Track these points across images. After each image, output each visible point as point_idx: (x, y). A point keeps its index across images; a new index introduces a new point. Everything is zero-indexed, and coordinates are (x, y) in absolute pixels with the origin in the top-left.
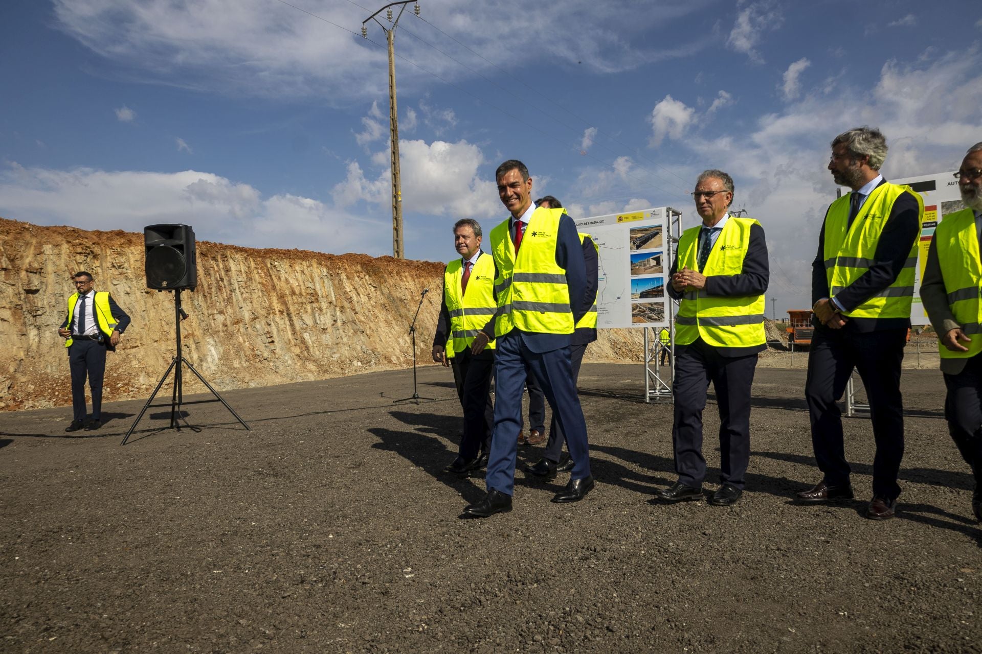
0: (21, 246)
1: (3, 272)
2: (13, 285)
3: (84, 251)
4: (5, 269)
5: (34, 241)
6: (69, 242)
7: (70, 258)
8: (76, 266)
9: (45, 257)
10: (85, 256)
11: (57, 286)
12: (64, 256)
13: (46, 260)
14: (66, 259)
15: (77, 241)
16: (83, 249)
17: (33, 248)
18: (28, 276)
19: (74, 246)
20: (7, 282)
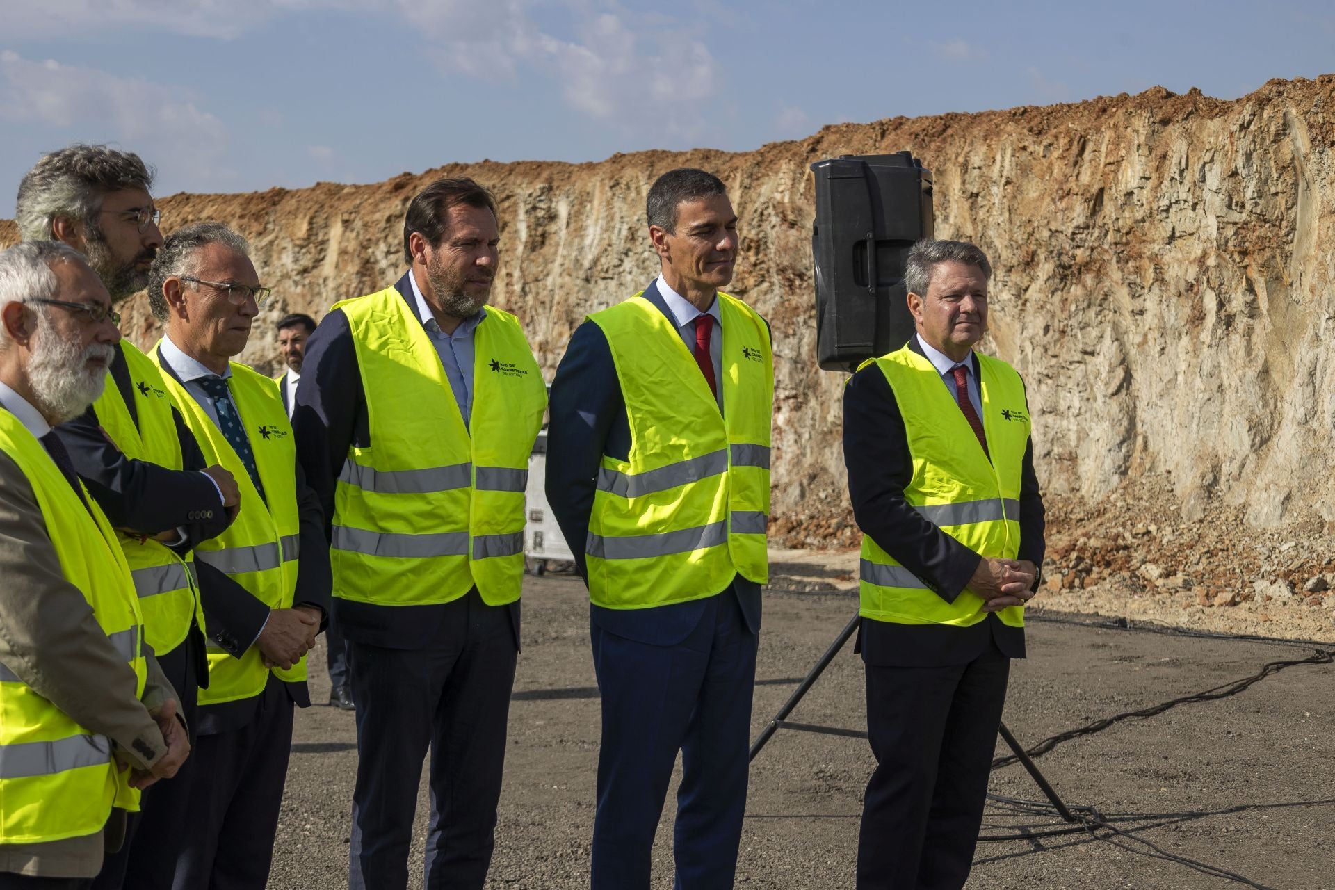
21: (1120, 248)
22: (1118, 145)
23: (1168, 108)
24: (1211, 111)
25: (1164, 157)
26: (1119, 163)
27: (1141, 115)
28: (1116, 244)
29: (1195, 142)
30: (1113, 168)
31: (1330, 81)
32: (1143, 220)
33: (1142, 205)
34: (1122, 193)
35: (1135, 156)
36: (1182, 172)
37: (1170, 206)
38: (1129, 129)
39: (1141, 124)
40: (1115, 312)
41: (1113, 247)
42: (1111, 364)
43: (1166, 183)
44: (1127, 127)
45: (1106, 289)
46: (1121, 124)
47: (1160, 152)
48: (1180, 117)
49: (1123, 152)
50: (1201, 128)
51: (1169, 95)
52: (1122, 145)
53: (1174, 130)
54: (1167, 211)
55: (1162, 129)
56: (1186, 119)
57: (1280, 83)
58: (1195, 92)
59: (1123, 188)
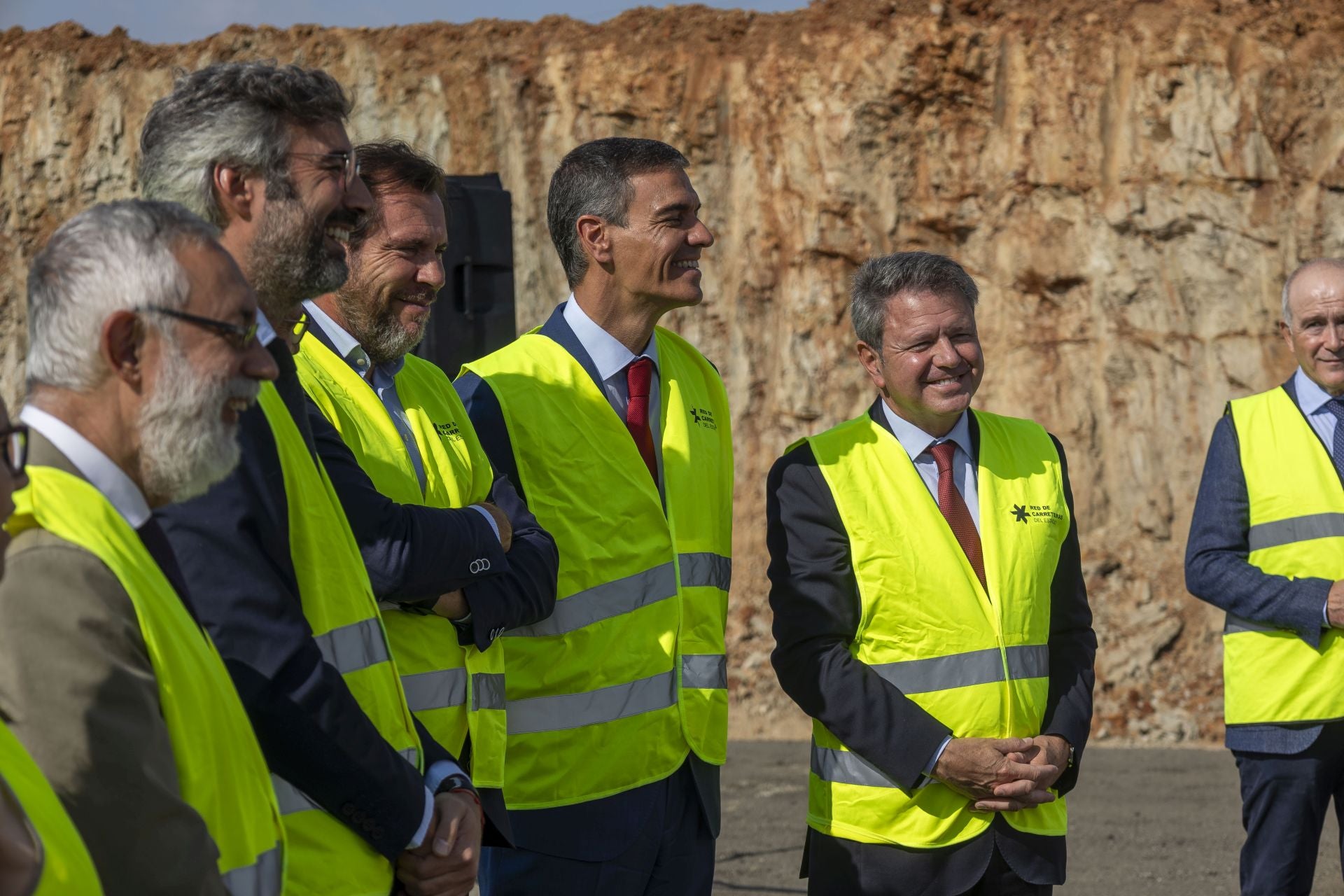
0: (1329, 82)
1: (1251, 196)
2: (1273, 245)
4: (1258, 183)
18: (1319, 207)
20: (1255, 233)
21: (27, 237)
22: (21, 97)
23: (86, 53)
24: (146, 59)
25: (89, 117)
26: (23, 121)
27: (53, 60)
28: (22, 230)
29: (131, 99)
30: (15, 128)
31: (310, 33)
32: (60, 200)
33: (59, 180)
34: (31, 162)
35: (48, 114)
36: (116, 139)
37: (99, 183)
38: (37, 78)
39: (55, 71)
40: (19, 322)
41: (18, 234)
42: (17, 393)
43: (93, 153)
44: (33, 74)
45: (7, 291)
46: (25, 69)
47: (83, 109)
48: (107, 64)
49: (28, 108)
50: (136, 82)
51: (86, 35)
52: (27, 98)
53: (99, 84)
54: (94, 189)
55: (81, 79)
56: (115, 68)
57: (246, 31)
58: (119, 32)
59: (30, 155)
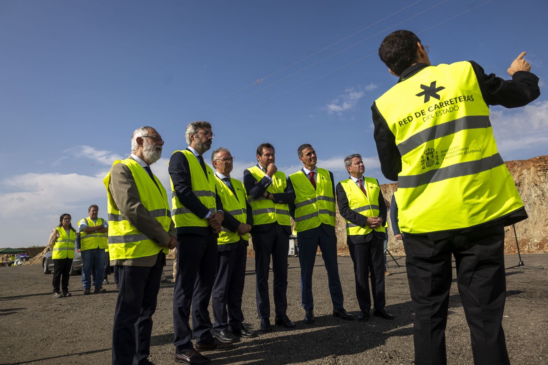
3: (542, 169)
5: (519, 169)
6: (534, 166)
7: (534, 174)
8: (538, 178)
9: (523, 176)
10: (544, 171)
11: (528, 191)
12: (532, 174)
13: (524, 178)
14: (532, 175)
15: (538, 164)
16: (541, 168)
17: (518, 173)
19: (536, 167)
